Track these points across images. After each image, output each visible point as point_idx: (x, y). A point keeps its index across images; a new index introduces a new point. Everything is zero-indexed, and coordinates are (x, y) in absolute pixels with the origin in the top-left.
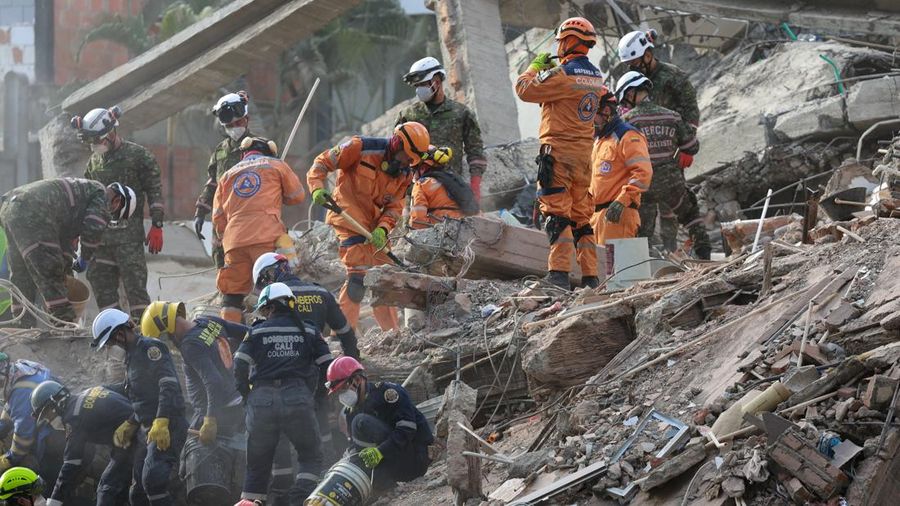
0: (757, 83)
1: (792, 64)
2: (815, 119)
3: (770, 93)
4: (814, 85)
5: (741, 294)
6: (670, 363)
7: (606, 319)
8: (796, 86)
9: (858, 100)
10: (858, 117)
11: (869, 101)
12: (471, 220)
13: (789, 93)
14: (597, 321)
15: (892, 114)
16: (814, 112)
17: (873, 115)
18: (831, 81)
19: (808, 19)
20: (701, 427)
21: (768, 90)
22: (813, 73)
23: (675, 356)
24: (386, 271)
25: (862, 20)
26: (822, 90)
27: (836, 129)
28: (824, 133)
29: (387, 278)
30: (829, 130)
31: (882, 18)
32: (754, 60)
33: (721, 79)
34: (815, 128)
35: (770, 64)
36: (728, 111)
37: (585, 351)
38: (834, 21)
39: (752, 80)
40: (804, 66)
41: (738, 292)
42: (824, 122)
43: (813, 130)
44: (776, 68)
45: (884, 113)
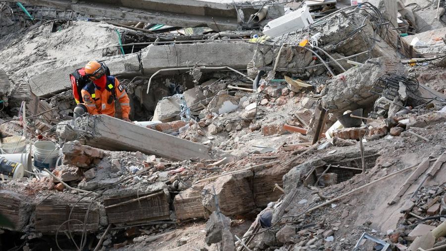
0: (65, 43)
1: (84, 33)
2: (123, 66)
3: (75, 49)
4: (105, 46)
5: (331, 167)
6: (333, 206)
7: (242, 178)
8: (94, 46)
9: (148, 57)
10: (148, 66)
11: (154, 58)
12: (101, 116)
13: (89, 50)
14: (238, 179)
15: (169, 66)
16: (122, 62)
17: (157, 66)
18: (117, 45)
19: (84, 8)
20: (397, 244)
21: (73, 47)
22: (103, 39)
23: (335, 202)
24: (77, 145)
25: (116, 11)
26: (112, 49)
27: (134, 72)
28: (128, 74)
29: (78, 148)
30: (129, 72)
31: (129, 11)
32: (54, 30)
33: (35, 39)
34: (123, 71)
35: (69, 33)
36: (49, 58)
37: (235, 196)
38: (100, 11)
39: (59, 41)
40: (94, 35)
41: (329, 166)
42: (127, 67)
43: (121, 72)
44: (74, 35)
45: (164, 65)
